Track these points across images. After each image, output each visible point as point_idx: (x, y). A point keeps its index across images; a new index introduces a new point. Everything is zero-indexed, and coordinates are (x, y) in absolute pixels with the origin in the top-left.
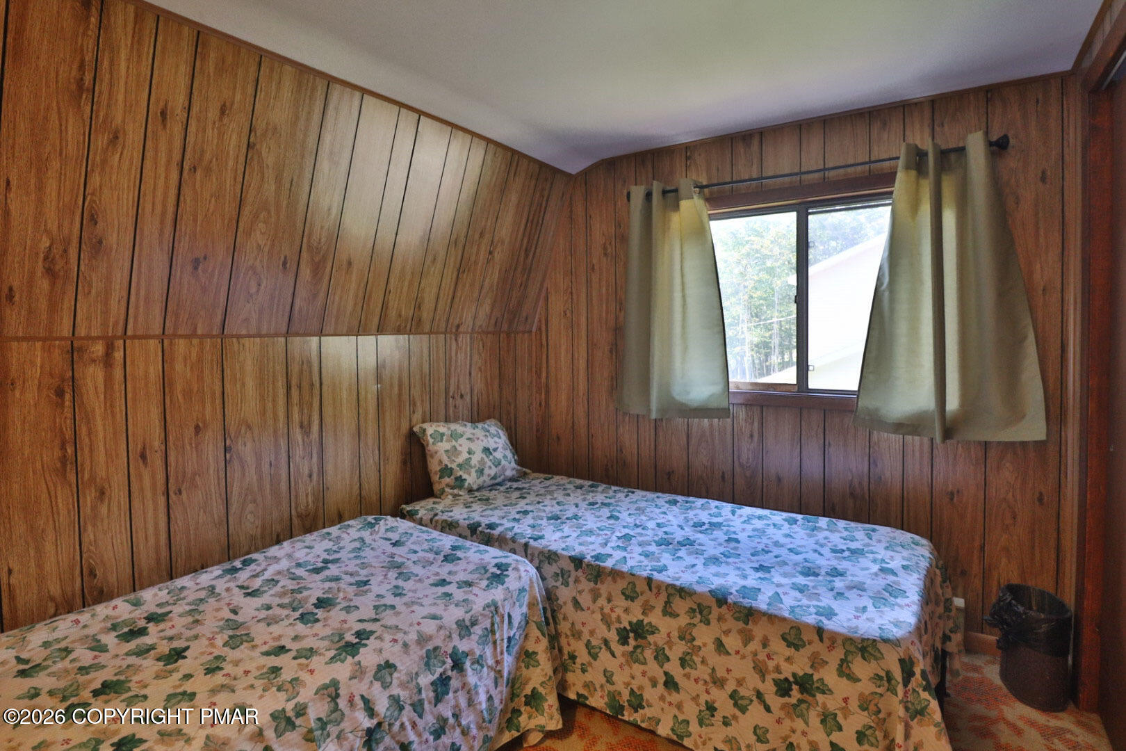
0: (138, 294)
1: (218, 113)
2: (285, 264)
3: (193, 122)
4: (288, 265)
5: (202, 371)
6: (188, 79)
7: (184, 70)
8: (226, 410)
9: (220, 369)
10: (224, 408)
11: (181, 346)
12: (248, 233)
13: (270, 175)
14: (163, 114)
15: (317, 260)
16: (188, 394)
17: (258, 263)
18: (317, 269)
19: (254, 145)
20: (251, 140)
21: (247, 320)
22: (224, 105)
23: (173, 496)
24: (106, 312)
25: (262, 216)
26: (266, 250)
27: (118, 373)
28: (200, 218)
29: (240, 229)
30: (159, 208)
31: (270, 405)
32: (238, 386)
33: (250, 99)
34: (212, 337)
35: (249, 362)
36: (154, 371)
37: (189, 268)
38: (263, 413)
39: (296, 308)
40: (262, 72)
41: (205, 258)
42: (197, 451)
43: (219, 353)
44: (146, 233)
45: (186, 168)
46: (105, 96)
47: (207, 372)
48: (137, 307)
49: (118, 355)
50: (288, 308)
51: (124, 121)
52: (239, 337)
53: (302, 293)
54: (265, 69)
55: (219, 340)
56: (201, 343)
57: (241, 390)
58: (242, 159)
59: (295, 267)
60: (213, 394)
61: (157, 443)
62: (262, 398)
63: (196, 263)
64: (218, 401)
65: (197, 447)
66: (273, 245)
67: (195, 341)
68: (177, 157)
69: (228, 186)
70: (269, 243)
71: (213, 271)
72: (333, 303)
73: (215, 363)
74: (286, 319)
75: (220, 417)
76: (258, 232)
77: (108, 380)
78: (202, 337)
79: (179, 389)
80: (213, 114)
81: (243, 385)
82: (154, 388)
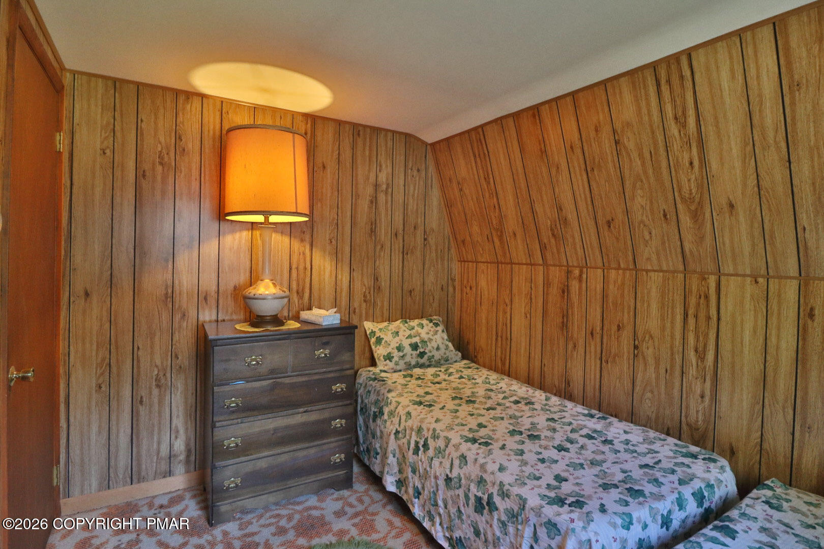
0: (586, 243)
1: (594, 132)
2: (665, 215)
3: (585, 144)
4: (668, 216)
5: (624, 291)
6: (576, 123)
7: (573, 119)
8: (637, 320)
9: (634, 291)
10: (635, 318)
11: (613, 273)
12: (633, 199)
13: (635, 155)
14: (572, 147)
15: (693, 208)
16: (615, 304)
17: (644, 218)
18: (696, 216)
19: (619, 140)
20: (617, 138)
21: (648, 259)
22: (596, 126)
23: (604, 364)
24: (576, 254)
25: (638, 185)
26: (648, 208)
27: (584, 285)
28: (603, 196)
29: (627, 197)
30: (583, 196)
31: (668, 325)
32: (645, 305)
33: (607, 115)
34: (630, 270)
35: (654, 290)
36: (599, 287)
37: (606, 227)
38: (663, 329)
39: (687, 249)
40: (609, 94)
41: (612, 220)
42: (618, 341)
43: (634, 280)
44: (581, 210)
45: (589, 170)
46: (550, 150)
47: (626, 292)
48: (588, 251)
49: (584, 276)
50: (679, 250)
51: (558, 159)
52: (647, 271)
53: (688, 238)
54: (610, 90)
55: (634, 272)
56: (624, 274)
57: (647, 309)
58: (615, 153)
59: (675, 217)
60: (629, 307)
61: (598, 329)
62: (663, 319)
63: (609, 223)
64: (632, 313)
65: (617, 339)
66: (651, 202)
67: (621, 272)
68: (583, 166)
69: (612, 172)
70: (648, 202)
71: (619, 227)
72: (724, 244)
73: (631, 287)
74: (680, 259)
75: (632, 323)
76: (639, 198)
77: (580, 288)
78: (625, 269)
79: (610, 300)
80: (593, 134)
81: (649, 305)
82: (599, 297)
